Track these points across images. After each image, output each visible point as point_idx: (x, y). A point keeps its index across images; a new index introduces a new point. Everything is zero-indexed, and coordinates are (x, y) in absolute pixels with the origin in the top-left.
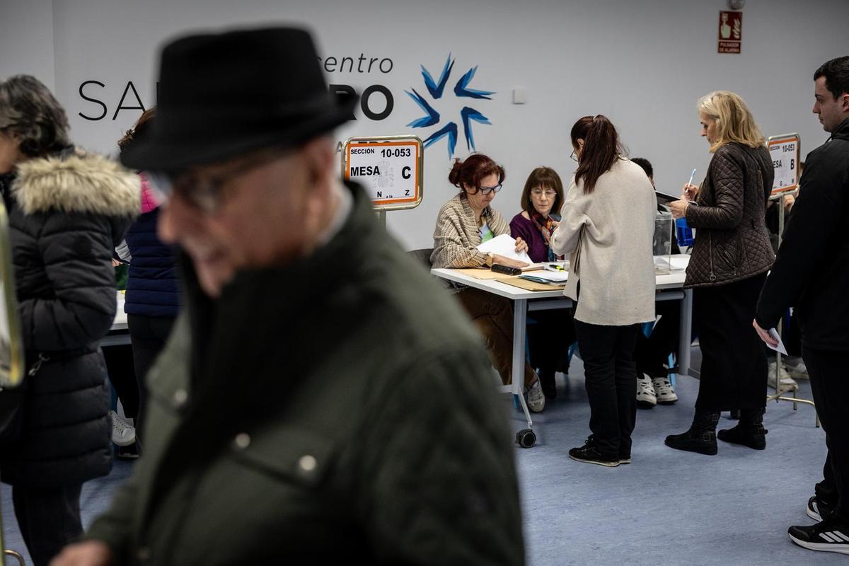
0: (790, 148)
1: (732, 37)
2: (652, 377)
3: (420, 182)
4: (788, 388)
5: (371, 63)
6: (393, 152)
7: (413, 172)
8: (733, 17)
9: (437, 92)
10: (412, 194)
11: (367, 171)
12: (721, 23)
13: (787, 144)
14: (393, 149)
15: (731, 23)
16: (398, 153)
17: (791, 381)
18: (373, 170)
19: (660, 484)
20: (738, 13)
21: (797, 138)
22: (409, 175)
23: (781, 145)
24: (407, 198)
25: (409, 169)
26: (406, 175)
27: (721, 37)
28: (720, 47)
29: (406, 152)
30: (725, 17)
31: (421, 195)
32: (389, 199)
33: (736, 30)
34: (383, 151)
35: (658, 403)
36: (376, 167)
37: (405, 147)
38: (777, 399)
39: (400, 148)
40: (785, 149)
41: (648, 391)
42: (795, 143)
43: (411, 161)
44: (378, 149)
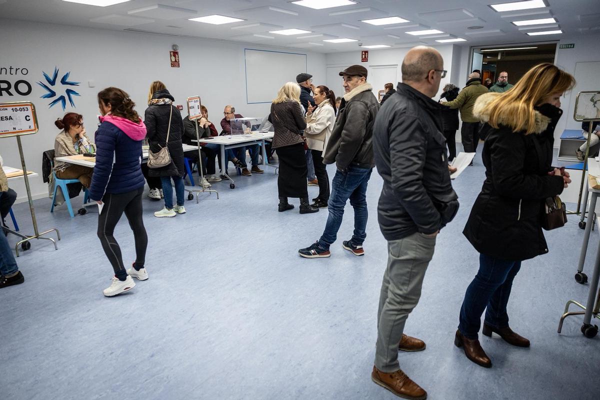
0: (197, 101)
1: (176, 61)
2: (159, 189)
3: (36, 121)
4: (207, 187)
5: (17, 70)
6: (18, 109)
7: (31, 117)
8: (175, 53)
9: (53, 83)
10: (33, 128)
11: (5, 119)
12: (171, 56)
13: (195, 100)
14: (18, 108)
15: (175, 56)
16: (21, 110)
17: (209, 184)
18: (8, 118)
19: (162, 231)
20: (177, 52)
21: (199, 98)
22: (29, 120)
23: (193, 100)
24: (30, 129)
25: (29, 116)
26: (28, 119)
27: (171, 61)
28: (172, 65)
29: (26, 109)
30: (172, 53)
31: (38, 127)
32: (20, 130)
33: (177, 58)
34: (13, 109)
35: (162, 198)
36: (10, 117)
37: (26, 107)
38: (203, 191)
39: (22, 107)
40: (195, 102)
41: (157, 194)
42: (198, 99)
43: (30, 113)
44: (10, 109)
